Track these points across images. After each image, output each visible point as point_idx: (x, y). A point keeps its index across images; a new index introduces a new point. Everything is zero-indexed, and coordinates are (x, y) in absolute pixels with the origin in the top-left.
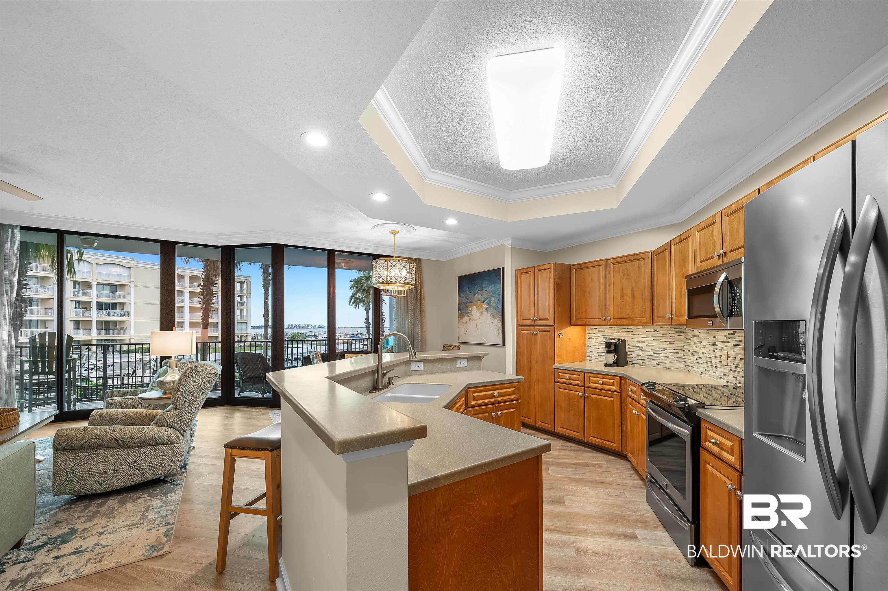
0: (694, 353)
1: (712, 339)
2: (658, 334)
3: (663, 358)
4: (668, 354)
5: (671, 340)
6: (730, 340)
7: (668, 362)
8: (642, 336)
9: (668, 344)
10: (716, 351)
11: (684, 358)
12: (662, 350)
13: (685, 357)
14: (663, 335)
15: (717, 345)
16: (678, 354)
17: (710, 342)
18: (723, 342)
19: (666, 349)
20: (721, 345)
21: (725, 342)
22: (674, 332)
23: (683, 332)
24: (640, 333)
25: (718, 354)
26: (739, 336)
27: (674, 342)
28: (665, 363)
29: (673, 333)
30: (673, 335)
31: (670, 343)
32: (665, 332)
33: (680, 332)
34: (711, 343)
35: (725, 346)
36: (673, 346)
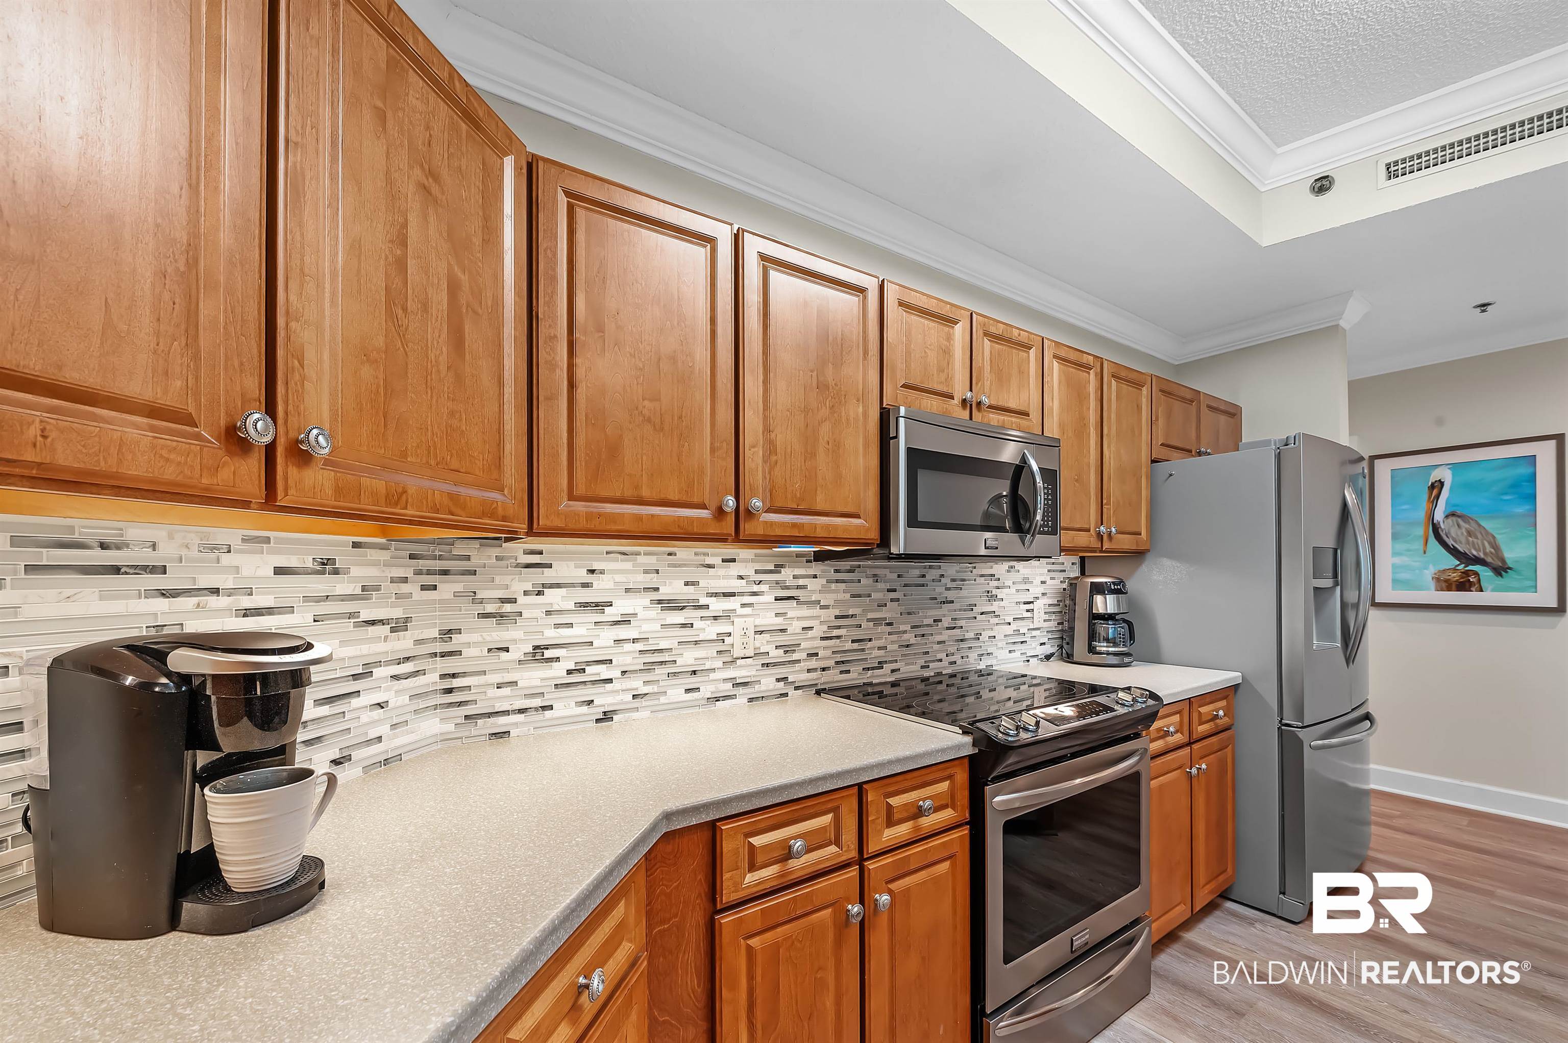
0: (548, 654)
1: (673, 588)
2: (342, 586)
3: (366, 717)
4: (388, 689)
5: (397, 613)
6: (764, 588)
7: (383, 730)
8: (247, 602)
9: (386, 638)
10: (698, 624)
11: (449, 691)
12: (356, 677)
13: (456, 683)
14: (364, 588)
15: (707, 607)
16: (421, 680)
17: (660, 602)
18: (733, 595)
19: (379, 664)
20: (717, 606)
21: (741, 594)
22: (409, 573)
23: (445, 572)
24: (225, 581)
25: (711, 630)
26: (795, 577)
27: (407, 620)
28: (369, 742)
29: (405, 580)
30: (405, 588)
31: (393, 630)
32: (372, 572)
33: (429, 572)
34: (669, 601)
35: (743, 605)
36: (404, 643)
